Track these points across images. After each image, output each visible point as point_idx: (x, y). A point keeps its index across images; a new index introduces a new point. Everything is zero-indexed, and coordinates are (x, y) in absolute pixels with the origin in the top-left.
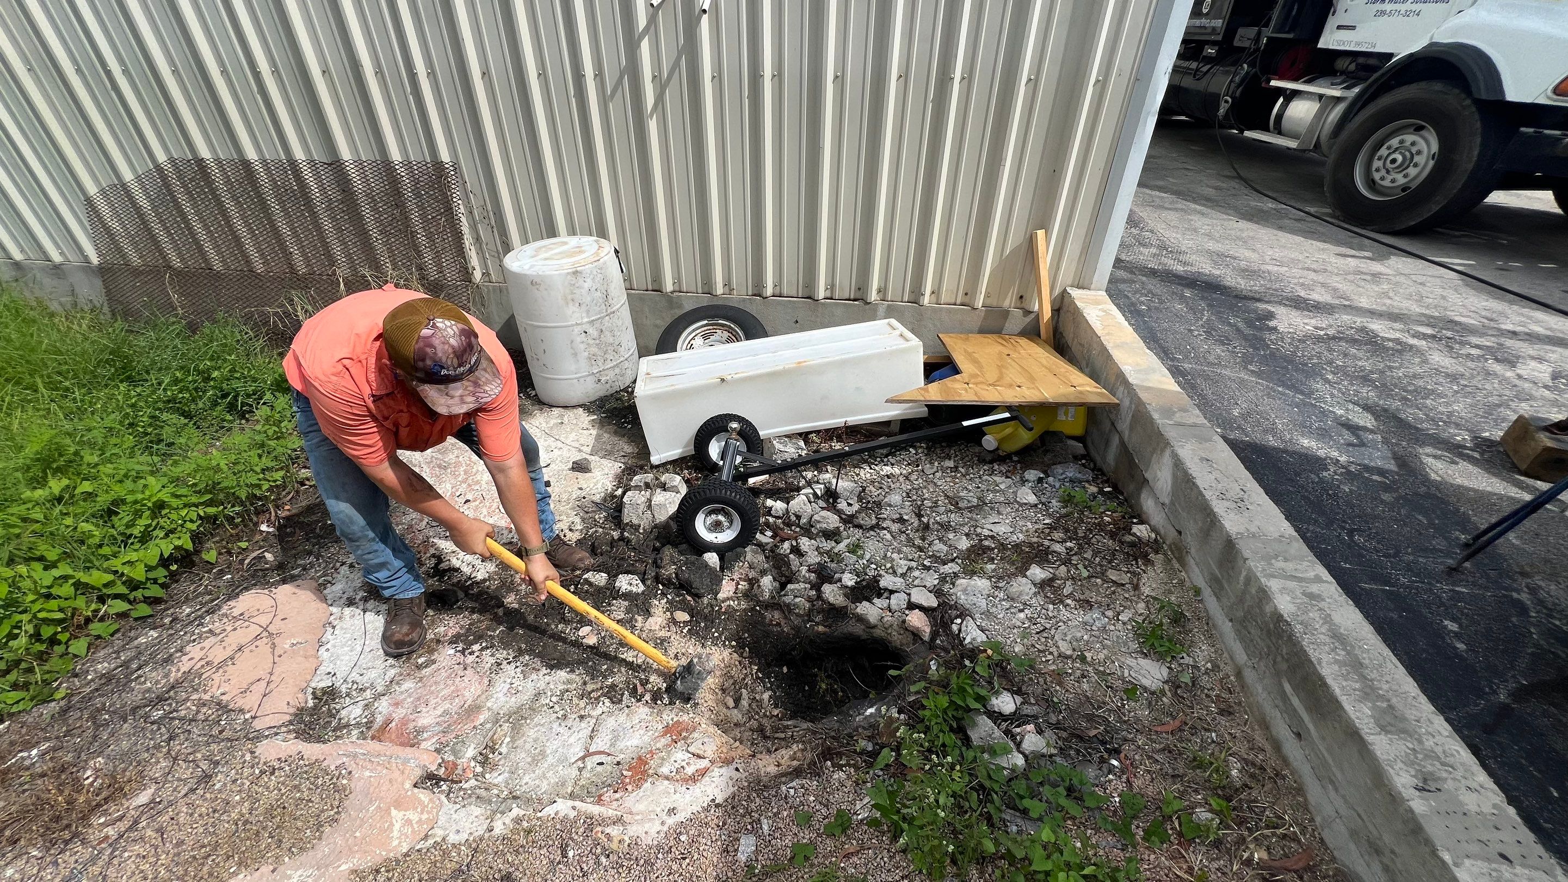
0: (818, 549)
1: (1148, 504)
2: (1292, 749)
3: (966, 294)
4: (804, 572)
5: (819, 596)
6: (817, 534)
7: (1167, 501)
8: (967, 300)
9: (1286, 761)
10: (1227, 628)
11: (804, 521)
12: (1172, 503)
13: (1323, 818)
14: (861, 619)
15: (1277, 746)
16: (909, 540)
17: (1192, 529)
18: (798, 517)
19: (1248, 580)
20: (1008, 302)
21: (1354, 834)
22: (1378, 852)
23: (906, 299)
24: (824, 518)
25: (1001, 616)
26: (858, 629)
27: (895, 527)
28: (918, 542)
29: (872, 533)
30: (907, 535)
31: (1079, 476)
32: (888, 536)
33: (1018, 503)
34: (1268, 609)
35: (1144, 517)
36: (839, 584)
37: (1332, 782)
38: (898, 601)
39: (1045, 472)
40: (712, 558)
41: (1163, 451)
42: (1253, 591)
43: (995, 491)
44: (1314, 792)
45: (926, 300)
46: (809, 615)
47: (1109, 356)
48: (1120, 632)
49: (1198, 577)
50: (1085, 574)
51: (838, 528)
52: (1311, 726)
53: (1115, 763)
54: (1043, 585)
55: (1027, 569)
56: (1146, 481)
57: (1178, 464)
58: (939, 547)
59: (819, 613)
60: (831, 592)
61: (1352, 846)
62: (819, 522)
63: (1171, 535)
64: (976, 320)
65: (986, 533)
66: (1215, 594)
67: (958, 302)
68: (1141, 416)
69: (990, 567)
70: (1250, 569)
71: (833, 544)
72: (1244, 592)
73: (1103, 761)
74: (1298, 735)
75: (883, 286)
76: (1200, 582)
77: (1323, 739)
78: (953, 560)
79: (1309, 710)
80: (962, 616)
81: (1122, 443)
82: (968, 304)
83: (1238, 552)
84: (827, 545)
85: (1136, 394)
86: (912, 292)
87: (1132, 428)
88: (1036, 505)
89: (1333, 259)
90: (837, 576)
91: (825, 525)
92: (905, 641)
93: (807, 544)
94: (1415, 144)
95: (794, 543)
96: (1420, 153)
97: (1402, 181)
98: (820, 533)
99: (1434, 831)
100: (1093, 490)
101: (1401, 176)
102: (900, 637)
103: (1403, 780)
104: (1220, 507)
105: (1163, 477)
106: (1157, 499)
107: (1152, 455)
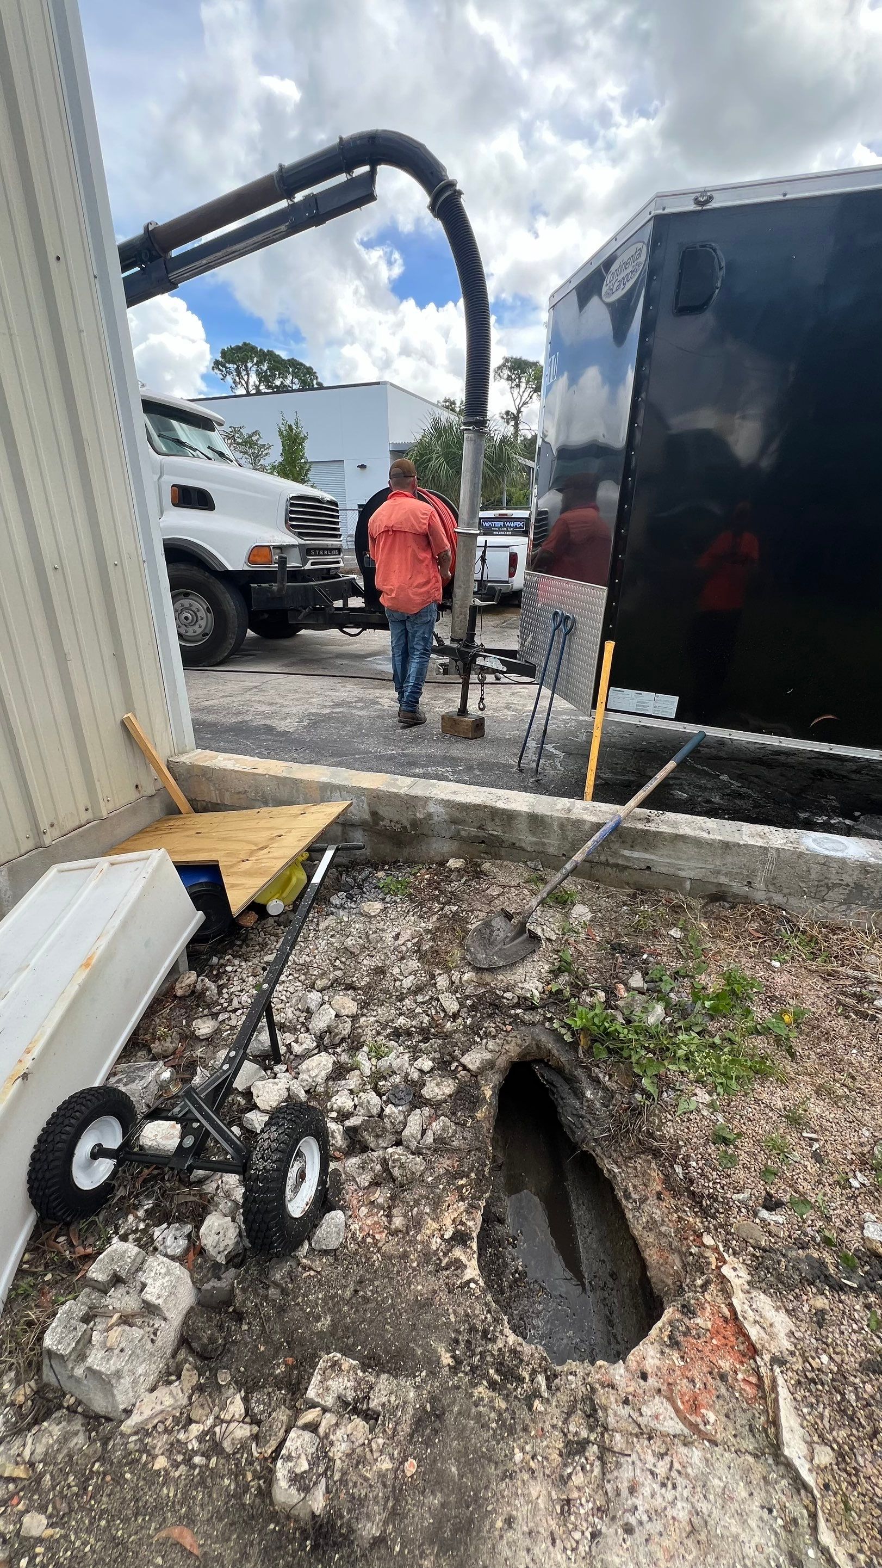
0: (351, 1092)
1: (435, 847)
2: (648, 878)
3: (87, 809)
4: (394, 1111)
5: (435, 1105)
6: (327, 1087)
7: (454, 834)
8: (90, 815)
11: (302, 1094)
12: (460, 830)
14: (482, 1068)
19: (561, 825)
21: (704, 878)
22: (719, 872)
24: (316, 1067)
33: (375, 916)
36: (427, 1077)
37: (680, 869)
41: (424, 804)
42: (569, 827)
43: (349, 926)
46: (456, 1124)
49: (518, 855)
51: (334, 1062)
52: (653, 857)
53: (645, 956)
56: (421, 835)
57: (447, 805)
58: (406, 984)
59: (454, 1113)
60: (439, 1089)
61: (707, 884)
62: (315, 1077)
63: (474, 850)
64: (110, 831)
65: (409, 944)
66: (541, 852)
67: (83, 821)
68: (376, 800)
70: (559, 818)
71: (357, 1072)
72: (563, 834)
73: (644, 962)
74: (648, 868)
77: (662, 855)
78: (433, 976)
79: (646, 850)
81: (368, 830)
82: (94, 817)
83: (542, 816)
84: (353, 1081)
85: (360, 788)
87: (373, 813)
88: (385, 908)
90: (414, 1075)
91: (323, 1074)
92: (519, 1041)
93: (342, 1101)
94: (191, 605)
95: (334, 1115)
96: (198, 610)
97: (199, 631)
98: (331, 1083)
99: (730, 839)
100: (381, 874)
101: (196, 627)
102: (513, 1044)
103: (705, 835)
104: (502, 805)
105: (437, 821)
106: (442, 838)
107: (415, 815)
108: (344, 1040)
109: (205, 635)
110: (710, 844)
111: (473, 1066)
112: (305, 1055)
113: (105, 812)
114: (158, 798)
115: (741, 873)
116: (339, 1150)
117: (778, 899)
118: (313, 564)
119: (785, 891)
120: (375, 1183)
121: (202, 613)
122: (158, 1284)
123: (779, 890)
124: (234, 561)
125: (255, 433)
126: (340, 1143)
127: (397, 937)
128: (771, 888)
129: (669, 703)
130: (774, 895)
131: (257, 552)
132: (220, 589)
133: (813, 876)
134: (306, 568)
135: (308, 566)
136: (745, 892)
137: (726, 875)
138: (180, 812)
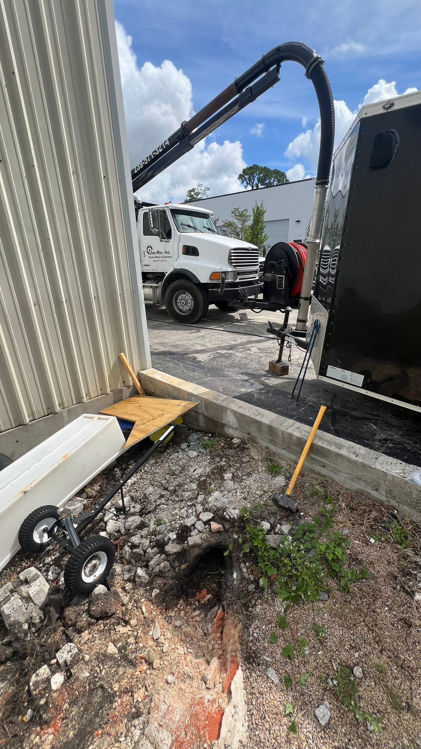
0: (142, 537)
1: (230, 431)
2: (324, 471)
3: (101, 390)
4: (151, 551)
5: (167, 554)
6: (134, 531)
7: (237, 426)
8: (102, 392)
9: (324, 476)
10: (283, 452)
11: (123, 531)
12: (240, 426)
13: (343, 483)
14: (194, 546)
15: (319, 474)
16: (173, 501)
17: (253, 430)
18: (119, 531)
19: (283, 434)
20: (120, 386)
21: (352, 480)
22: (360, 479)
23: (75, 403)
24: (132, 521)
25: (233, 499)
26: (196, 552)
27: (163, 500)
28: (177, 499)
29: (157, 510)
30: (171, 499)
31: (198, 436)
32: (165, 506)
33: (192, 458)
34: (294, 438)
35: (230, 436)
36: (170, 542)
37: (339, 471)
38: (200, 526)
39: (187, 442)
40: (101, 589)
41: (226, 411)
42: (286, 436)
43: (180, 460)
44: (337, 478)
45: (85, 400)
46: (172, 567)
47: (179, 389)
48: (264, 476)
49: (265, 444)
50: (239, 465)
51: (141, 521)
52: (326, 461)
53: (302, 514)
54: (233, 478)
55: (224, 477)
56: (224, 425)
57: (235, 413)
58: (187, 494)
59: (174, 562)
60: (172, 548)
61: (354, 483)
62: (131, 525)
63: (246, 436)
64: (110, 399)
65: (197, 476)
66: (274, 445)
67: (99, 394)
69: (213, 486)
70: (281, 431)
71: (147, 529)
72: (283, 439)
74: (324, 466)
75: (61, 402)
76: (267, 444)
77: (330, 462)
78: (198, 494)
79: (323, 458)
80: (224, 510)
81: (205, 417)
82: (104, 393)
83: (274, 428)
84: (144, 532)
86: (76, 399)
87: (206, 409)
88: (198, 455)
89: (189, 335)
90: (166, 539)
91: (135, 524)
92: (217, 538)
93: (135, 539)
94: (185, 297)
95: (130, 544)
96: (188, 299)
97: (188, 308)
98: (136, 530)
99: (367, 463)
100: (206, 438)
101: (187, 307)
102: (214, 538)
103: (353, 457)
104: (258, 418)
105: (230, 419)
106: (232, 428)
107: (222, 415)
108: (150, 512)
109: (190, 310)
110: (355, 463)
111: (190, 543)
112: (133, 514)
113: (109, 391)
114: (131, 387)
115: (372, 483)
116: (126, 560)
117: (393, 503)
118: (240, 279)
119: (398, 500)
120: (129, 580)
121: (189, 301)
122: (35, 588)
123: (394, 498)
124: (204, 278)
125: (246, 210)
126: (127, 557)
127: (194, 471)
128: (389, 496)
129: (359, 379)
130: (391, 500)
131: (214, 275)
132: (197, 290)
133: (414, 496)
134: (236, 281)
135: (238, 280)
136: (374, 493)
137: (364, 481)
138: (138, 394)
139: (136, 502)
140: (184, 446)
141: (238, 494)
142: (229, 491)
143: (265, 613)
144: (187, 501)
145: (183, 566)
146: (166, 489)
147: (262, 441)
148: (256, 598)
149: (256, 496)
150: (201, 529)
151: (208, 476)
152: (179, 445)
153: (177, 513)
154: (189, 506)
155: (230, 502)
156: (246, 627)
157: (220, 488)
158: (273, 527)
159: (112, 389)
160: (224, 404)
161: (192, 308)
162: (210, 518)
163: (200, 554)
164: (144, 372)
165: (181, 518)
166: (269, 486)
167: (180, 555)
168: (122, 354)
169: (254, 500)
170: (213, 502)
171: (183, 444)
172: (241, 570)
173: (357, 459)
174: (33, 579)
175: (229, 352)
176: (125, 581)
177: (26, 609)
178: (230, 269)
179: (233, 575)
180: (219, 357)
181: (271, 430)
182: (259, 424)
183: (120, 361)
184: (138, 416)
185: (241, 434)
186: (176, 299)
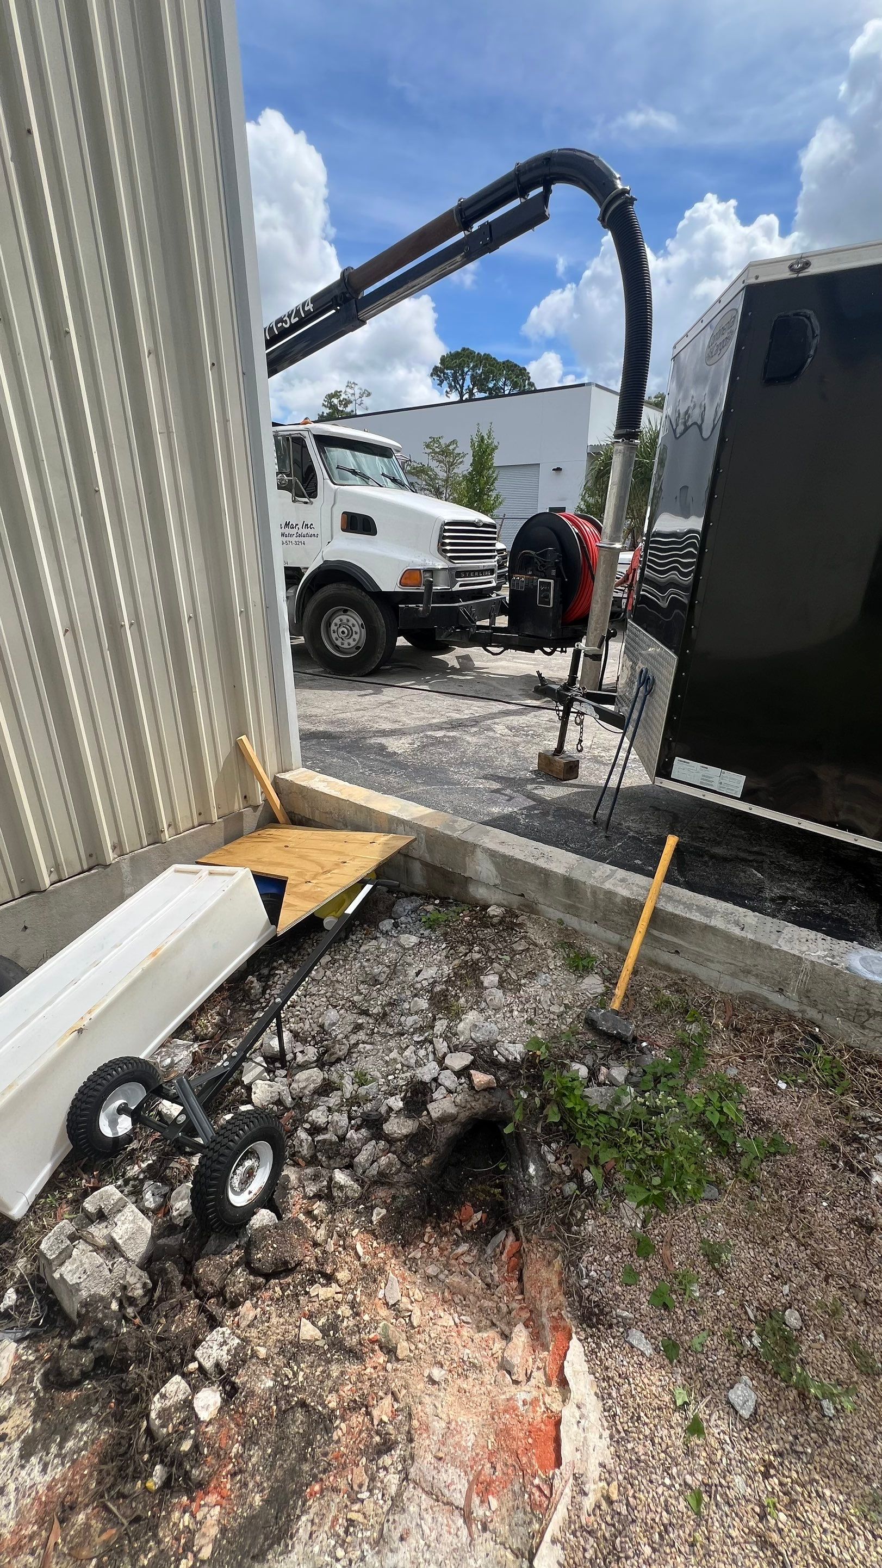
0: (329, 1109)
1: (480, 893)
2: (677, 962)
3: (200, 814)
4: (355, 1136)
5: (390, 1140)
6: (312, 1100)
7: (497, 882)
8: (202, 819)
9: (677, 972)
10: (594, 928)
11: (289, 1101)
12: (503, 880)
13: (715, 981)
14: (444, 1119)
15: (668, 968)
16: (384, 1035)
17: (531, 888)
18: (279, 1102)
19: (594, 893)
20: (238, 805)
21: (733, 975)
22: (749, 972)
23: (145, 843)
24: (307, 1079)
25: (507, 1025)
26: (449, 1130)
27: (362, 1035)
28: (391, 1031)
29: (354, 1055)
30: (378, 1032)
31: (414, 904)
32: (368, 1047)
33: (408, 949)
34: (618, 900)
35: (481, 902)
36: (393, 1115)
37: (708, 960)
38: (448, 1079)
39: (391, 918)
40: (264, 1217)
41: (473, 852)
42: (601, 897)
43: (384, 953)
44: (702, 973)
45: (167, 836)
46: (403, 1163)
47: (370, 810)
48: (562, 976)
49: (555, 914)
50: (508, 958)
51: (324, 1079)
52: (681, 942)
53: (644, 1044)
54: (502, 984)
55: (482, 983)
56: (468, 880)
57: (493, 854)
58: (409, 1021)
59: (404, 1153)
60: (398, 1127)
61: (736, 981)
62: (304, 1088)
63: (515, 901)
64: (219, 833)
65: (425, 983)
66: (575, 915)
67: (196, 823)
68: (433, 839)
69: (462, 1000)
70: (592, 886)
71: (339, 1093)
72: (595, 902)
73: (641, 1050)
74: (677, 952)
75: (116, 841)
76: (560, 915)
77: (691, 943)
78: (434, 1019)
79: (676, 935)
80: (493, 1046)
81: (425, 864)
82: (205, 821)
83: (577, 881)
84: (334, 1099)
85: (420, 826)
86: (148, 834)
87: (430, 851)
88: (420, 943)
89: (360, 699)
90: (383, 1110)
91: (312, 1086)
92: (486, 1101)
93: (318, 1116)
94: (348, 621)
95: (307, 1126)
96: (354, 625)
97: (353, 644)
98: (316, 1097)
99: (764, 941)
100: (430, 908)
101: (351, 641)
102: (480, 1101)
104: (542, 863)
105: (483, 869)
106: (487, 885)
107: (464, 859)
108: (339, 1060)
109: (358, 648)
110: (741, 941)
111: (435, 1115)
112: (304, 1066)
113: (215, 818)
114: (261, 808)
115: (772, 978)
116: (303, 1158)
117: (812, 1013)
118: (461, 586)
119: (821, 1007)
120: (318, 1196)
121: (356, 629)
122: (124, 1227)
123: (814, 1005)
124: (388, 583)
126: (305, 1152)
127: (418, 974)
128: (805, 1000)
129: (735, 782)
130: (808, 1009)
131: (409, 575)
132: (373, 606)
133: (851, 998)
134: (454, 589)
135: (457, 588)
136: (777, 999)
137: (757, 976)
138: (278, 822)
139: (304, 1041)
140: (386, 925)
141: (516, 1013)
142: (497, 1010)
143: (605, 1232)
144: (413, 1034)
145: (426, 1161)
146: (365, 1013)
147: (551, 910)
148: (583, 1207)
149: (552, 1016)
150: (452, 1086)
151: (448, 981)
152: (375, 923)
153: (395, 1060)
154: (418, 1042)
155: (502, 1031)
156: (572, 1262)
157: (478, 1002)
158: (593, 1073)
159: (221, 814)
160: (469, 838)
161: (362, 644)
162: (467, 1063)
163: (455, 1135)
164: (287, 776)
165: (405, 1068)
166: (573, 995)
167: (417, 1140)
168: (244, 738)
169: (548, 1025)
170: (467, 1032)
171: (385, 922)
172: (543, 1158)
173: (743, 934)
174: (115, 1210)
175: (451, 734)
176: (310, 1198)
177: (110, 1271)
178: (440, 564)
179: (528, 1168)
180: (432, 745)
181: (570, 885)
182: (544, 876)
183: (239, 752)
184: (291, 866)
185: (505, 896)
186: (329, 625)
